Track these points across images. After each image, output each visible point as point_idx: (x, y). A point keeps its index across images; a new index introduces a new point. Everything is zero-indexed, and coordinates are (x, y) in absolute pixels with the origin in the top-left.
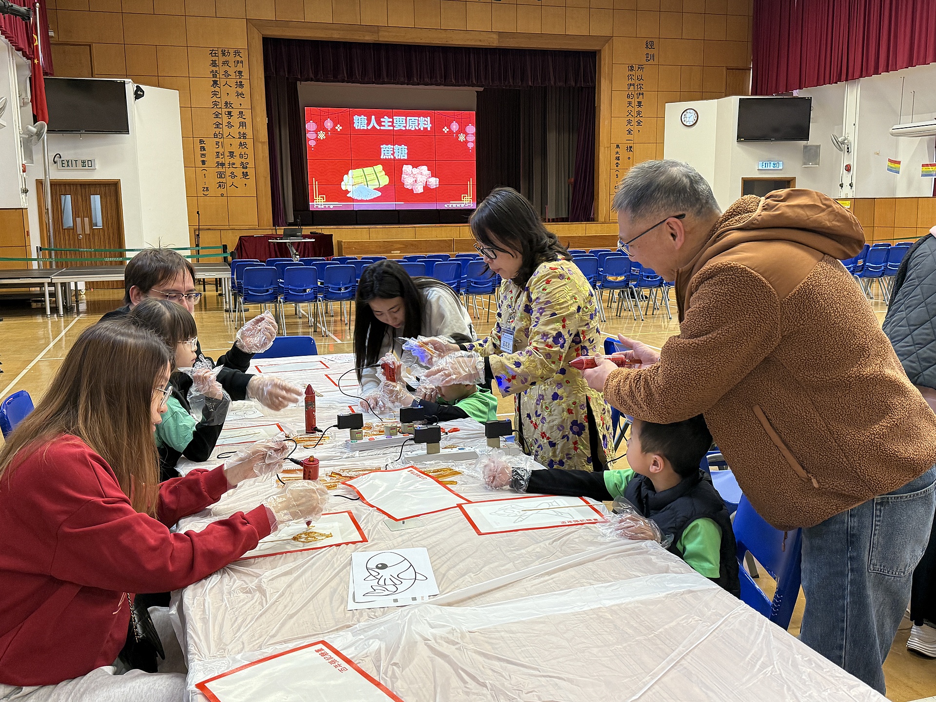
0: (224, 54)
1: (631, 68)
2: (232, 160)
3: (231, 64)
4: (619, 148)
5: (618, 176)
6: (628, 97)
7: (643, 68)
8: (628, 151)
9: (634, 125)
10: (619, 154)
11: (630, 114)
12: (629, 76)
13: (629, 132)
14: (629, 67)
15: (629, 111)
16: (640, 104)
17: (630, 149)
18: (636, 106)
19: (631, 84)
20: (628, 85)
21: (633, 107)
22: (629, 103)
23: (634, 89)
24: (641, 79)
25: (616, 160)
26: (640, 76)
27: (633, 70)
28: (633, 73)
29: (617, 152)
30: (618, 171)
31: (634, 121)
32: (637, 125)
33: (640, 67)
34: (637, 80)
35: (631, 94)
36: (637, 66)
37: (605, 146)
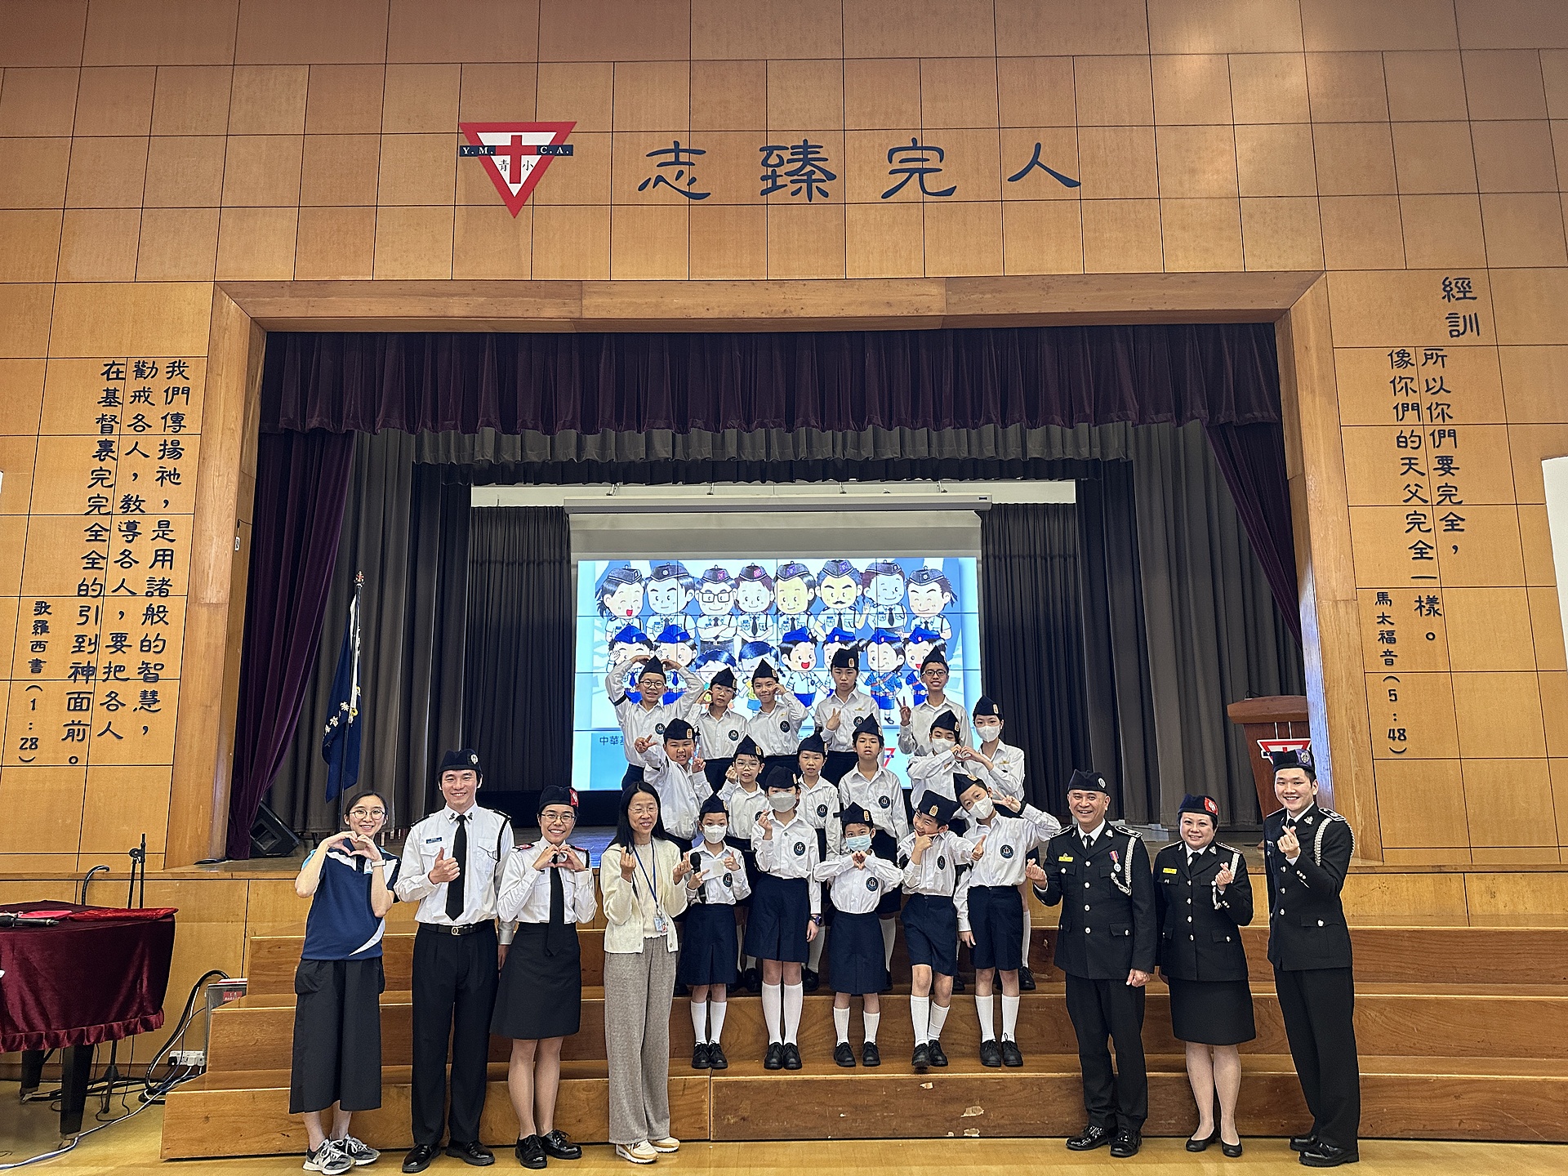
0: (139, 372)
1: (1402, 358)
2: (118, 659)
3: (158, 397)
4: (1389, 603)
5: (1395, 695)
6: (1401, 444)
7: (1442, 357)
8: (1425, 612)
9: (1433, 529)
10: (1392, 624)
11: (1414, 495)
12: (1398, 380)
13: (1419, 551)
14: (1393, 354)
15: (1409, 486)
16: (1446, 464)
17: (1430, 605)
18: (1435, 469)
19: (1408, 404)
20: (1396, 407)
21: (1423, 474)
22: (1407, 461)
23: (1419, 420)
24: (1441, 388)
25: (1383, 643)
26: (1434, 379)
27: (1407, 362)
28: (1408, 372)
29: (1383, 617)
30: (1392, 680)
31: (1434, 516)
32: (1444, 530)
33: (1432, 354)
34: (1427, 391)
35: (1411, 436)
36: (1421, 351)
37: (1335, 596)
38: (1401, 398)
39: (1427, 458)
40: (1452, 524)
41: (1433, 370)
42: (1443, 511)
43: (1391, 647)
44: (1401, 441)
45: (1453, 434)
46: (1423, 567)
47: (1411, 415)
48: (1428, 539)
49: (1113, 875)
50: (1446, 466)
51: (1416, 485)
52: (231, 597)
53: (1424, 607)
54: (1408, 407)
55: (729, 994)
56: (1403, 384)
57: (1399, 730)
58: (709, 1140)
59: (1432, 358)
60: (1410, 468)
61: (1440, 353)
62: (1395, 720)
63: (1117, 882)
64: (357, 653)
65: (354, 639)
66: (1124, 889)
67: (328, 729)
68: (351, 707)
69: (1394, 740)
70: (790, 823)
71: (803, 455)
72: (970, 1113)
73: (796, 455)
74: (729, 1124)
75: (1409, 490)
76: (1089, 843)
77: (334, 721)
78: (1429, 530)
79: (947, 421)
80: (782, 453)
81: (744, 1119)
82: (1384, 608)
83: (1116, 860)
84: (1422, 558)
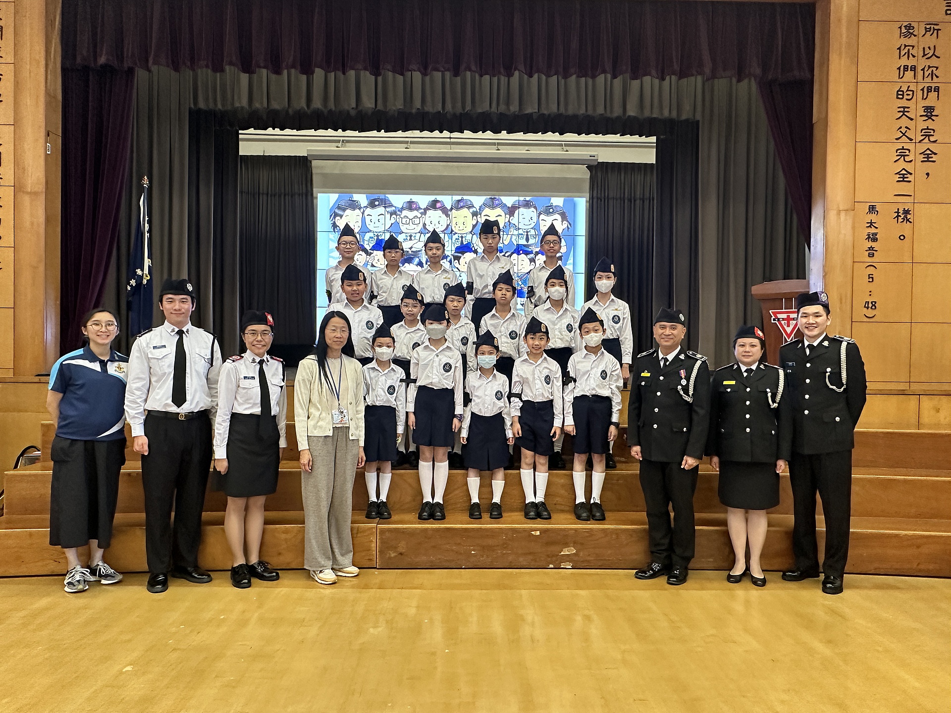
1: (908, 30)
4: (876, 213)
5: (872, 278)
6: (899, 96)
7: (938, 30)
8: (900, 220)
9: (914, 160)
10: (877, 228)
11: (904, 134)
12: (903, 47)
13: (902, 176)
14: (903, 26)
15: (901, 128)
16: (929, 113)
17: (905, 215)
18: (921, 116)
19: (908, 66)
20: (899, 68)
21: (912, 119)
22: (902, 109)
23: (915, 79)
24: (934, 54)
25: (869, 241)
26: (929, 48)
27: (912, 34)
28: (912, 41)
29: (871, 223)
30: (872, 267)
31: (916, 151)
32: (922, 161)
33: (930, 27)
34: (923, 57)
35: (907, 90)
36: (923, 26)
37: (838, 207)
38: (904, 61)
39: (916, 108)
40: (928, 157)
41: (929, 40)
42: (922, 147)
43: (874, 244)
44: (900, 94)
45: (937, 90)
46: (904, 188)
47: (909, 74)
48: (909, 167)
49: (679, 387)
50: (929, 114)
51: (906, 127)
52: (47, 188)
53: (900, 216)
54: (907, 68)
55: (394, 468)
56: (906, 50)
57: (872, 302)
58: (376, 568)
59: (930, 31)
60: (904, 114)
61: (936, 27)
62: (870, 295)
63: (682, 393)
64: (147, 235)
65: (144, 225)
66: (687, 398)
67: (129, 288)
68: (144, 272)
69: (868, 309)
70: (441, 349)
71: (468, 109)
72: (565, 552)
73: (463, 107)
74: (390, 558)
75: (901, 131)
76: (665, 364)
77: (133, 282)
78: (911, 161)
79: (572, 70)
80: (453, 107)
81: (401, 554)
82: (873, 217)
83: (683, 377)
84: (903, 181)
